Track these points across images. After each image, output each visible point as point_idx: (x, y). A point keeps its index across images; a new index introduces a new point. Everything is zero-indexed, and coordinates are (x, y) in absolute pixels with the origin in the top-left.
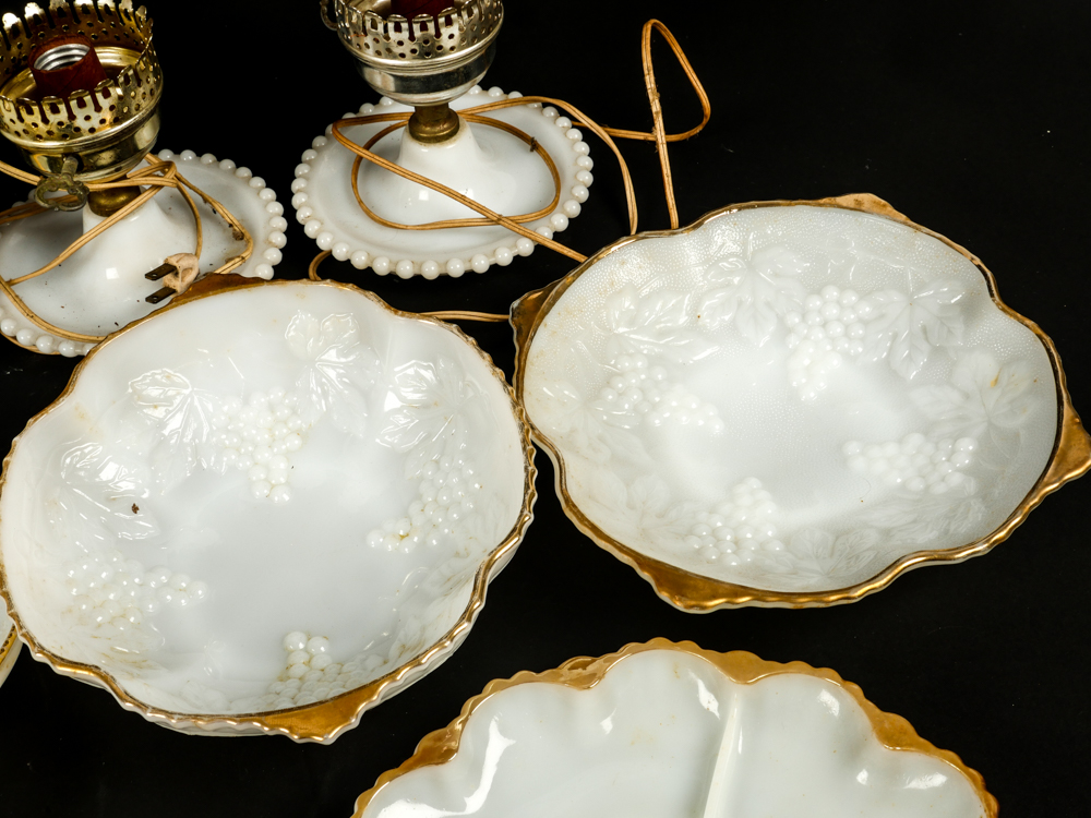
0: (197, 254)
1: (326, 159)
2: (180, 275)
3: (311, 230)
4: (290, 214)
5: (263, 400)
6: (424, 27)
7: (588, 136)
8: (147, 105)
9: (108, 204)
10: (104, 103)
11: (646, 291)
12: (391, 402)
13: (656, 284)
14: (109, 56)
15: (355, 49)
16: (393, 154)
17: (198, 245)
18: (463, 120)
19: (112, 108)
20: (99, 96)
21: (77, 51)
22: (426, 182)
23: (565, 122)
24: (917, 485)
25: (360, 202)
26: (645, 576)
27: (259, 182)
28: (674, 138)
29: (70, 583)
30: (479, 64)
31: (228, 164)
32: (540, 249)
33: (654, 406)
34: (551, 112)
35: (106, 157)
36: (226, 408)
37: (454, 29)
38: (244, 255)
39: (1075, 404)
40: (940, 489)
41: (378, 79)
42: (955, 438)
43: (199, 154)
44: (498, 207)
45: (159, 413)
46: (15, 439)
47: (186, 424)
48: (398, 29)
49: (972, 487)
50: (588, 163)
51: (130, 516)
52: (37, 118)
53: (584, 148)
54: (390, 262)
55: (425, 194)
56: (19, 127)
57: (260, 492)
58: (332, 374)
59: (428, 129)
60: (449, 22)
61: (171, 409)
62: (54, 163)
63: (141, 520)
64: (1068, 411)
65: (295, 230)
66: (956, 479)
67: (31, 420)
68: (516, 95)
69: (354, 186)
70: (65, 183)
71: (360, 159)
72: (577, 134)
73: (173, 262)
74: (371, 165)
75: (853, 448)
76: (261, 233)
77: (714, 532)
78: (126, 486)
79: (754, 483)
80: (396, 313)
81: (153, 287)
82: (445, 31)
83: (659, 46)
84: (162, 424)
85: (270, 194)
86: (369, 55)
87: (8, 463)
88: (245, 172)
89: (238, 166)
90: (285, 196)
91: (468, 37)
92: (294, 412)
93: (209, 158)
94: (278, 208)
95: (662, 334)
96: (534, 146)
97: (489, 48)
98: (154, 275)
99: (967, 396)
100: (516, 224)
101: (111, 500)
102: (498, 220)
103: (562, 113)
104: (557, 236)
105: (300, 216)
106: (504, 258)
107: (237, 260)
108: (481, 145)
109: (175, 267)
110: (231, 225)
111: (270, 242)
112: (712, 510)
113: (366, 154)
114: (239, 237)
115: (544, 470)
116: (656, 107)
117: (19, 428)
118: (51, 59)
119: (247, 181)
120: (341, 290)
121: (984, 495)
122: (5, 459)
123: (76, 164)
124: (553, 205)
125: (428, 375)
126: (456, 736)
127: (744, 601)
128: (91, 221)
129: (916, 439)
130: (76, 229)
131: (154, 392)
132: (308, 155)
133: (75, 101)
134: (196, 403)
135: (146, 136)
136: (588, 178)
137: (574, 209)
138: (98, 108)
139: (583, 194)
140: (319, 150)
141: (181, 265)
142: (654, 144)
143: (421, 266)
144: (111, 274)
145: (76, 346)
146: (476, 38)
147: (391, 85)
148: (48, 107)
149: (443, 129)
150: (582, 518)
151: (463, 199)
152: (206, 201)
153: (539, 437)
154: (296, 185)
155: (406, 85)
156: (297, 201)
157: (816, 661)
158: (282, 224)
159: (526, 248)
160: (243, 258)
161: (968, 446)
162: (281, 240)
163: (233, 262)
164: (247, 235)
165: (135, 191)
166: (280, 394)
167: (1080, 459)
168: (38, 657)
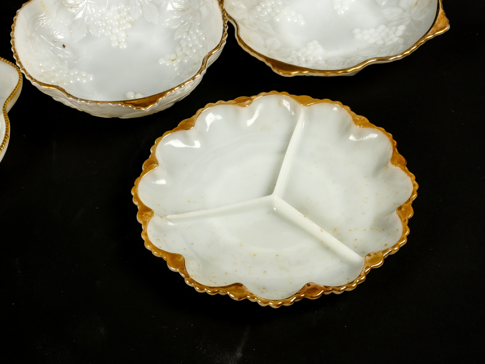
5: (116, 8)
12: (170, 7)
24: (380, 42)
26: (269, 64)
33: (277, 14)
36: (100, 11)
39: (444, 9)
40: (390, 43)
42: (397, 26)
45: (73, 11)
46: (18, 11)
47: (84, 15)
49: (402, 41)
51: (61, 49)
57: (114, 45)
61: (78, 9)
63: (67, 51)
64: (441, 11)
66: (396, 39)
67: (24, 4)
75: (357, 31)
77: (298, 58)
78: (60, 37)
79: (316, 42)
84: (74, 15)
87: (16, 19)
92: (129, 13)
99: (404, 11)
101: (55, 41)
112: (298, 50)
115: (231, 29)
117: (20, 7)
121: (405, 44)
122: (14, 18)
126: (193, 121)
127: (306, 73)
129: (383, 27)
131: (71, 1)
134: (88, 8)
150: (245, 45)
153: (231, 18)
157: (334, 98)
161: (402, 28)
166: (123, 6)
167: (443, 26)
168: (34, 83)
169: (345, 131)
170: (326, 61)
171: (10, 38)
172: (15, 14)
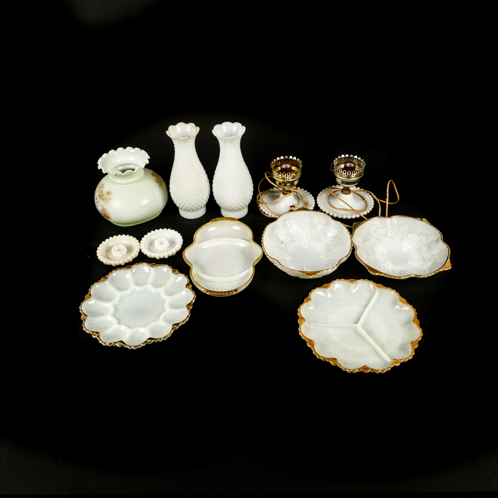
0: (298, 205)
1: (324, 194)
2: (295, 208)
3: (319, 205)
4: (316, 202)
5: (306, 231)
6: (349, 173)
7: (374, 199)
8: (299, 177)
9: (286, 193)
11: (378, 227)
12: (329, 235)
13: (380, 226)
14: (293, 168)
15: (336, 175)
16: (337, 195)
17: (299, 203)
18: (352, 192)
19: (293, 176)
21: (288, 166)
22: (342, 201)
23: (370, 196)
24: (419, 268)
25: (329, 202)
26: (367, 268)
27: (311, 195)
28: (390, 203)
29: (271, 250)
30: (357, 182)
31: (306, 191)
32: (361, 217)
33: (375, 246)
34: (368, 194)
35: (289, 185)
36: (300, 231)
37: (354, 175)
39: (450, 259)
40: (423, 269)
41: (338, 181)
42: (428, 262)
43: (301, 188)
44: (354, 208)
45: (289, 229)
47: (293, 231)
48: (344, 172)
49: (428, 269)
50: (373, 204)
51: (281, 243)
52: (281, 176)
53: (373, 201)
55: (342, 203)
56: (277, 176)
57: (303, 246)
58: (319, 229)
59: (345, 192)
60: (354, 173)
62: (280, 184)
63: (283, 245)
64: (449, 260)
65: (316, 205)
66: (426, 268)
67: (270, 223)
68: (362, 189)
69: (329, 199)
71: (331, 194)
72: (372, 199)
73: (294, 205)
74: (333, 196)
75: (409, 260)
76: (310, 204)
77: (380, 267)
78: (281, 239)
79: (390, 262)
81: (290, 209)
82: (353, 175)
83: (391, 185)
84: (289, 231)
85: (313, 198)
86: (338, 176)
88: (309, 193)
90: (315, 199)
91: (356, 176)
92: (311, 234)
93: (303, 189)
95: (380, 235)
96: (364, 199)
97: (359, 179)
98: (291, 207)
99: (432, 256)
100: (357, 212)
101: (279, 240)
102: (354, 210)
103: (370, 194)
104: (364, 215)
105: (318, 203)
106: (354, 217)
108: (354, 197)
110: (305, 202)
111: (312, 205)
112: (381, 264)
113: (333, 194)
114: (306, 204)
115: (353, 249)
116: (388, 195)
117: (268, 224)
118: (284, 166)
119: (309, 195)
120: (324, 215)
121: (430, 271)
123: (283, 185)
124: (365, 210)
125: (336, 232)
126: (329, 285)
127: (382, 275)
128: (282, 195)
129: (421, 261)
130: (278, 197)
131: (289, 225)
132: (321, 192)
133: (287, 174)
134: (295, 229)
135: (296, 183)
136: (373, 207)
137: (369, 211)
138: (291, 176)
139: (371, 209)
140: (323, 192)
141: (296, 206)
142: (386, 204)
146: (358, 177)
147: (340, 182)
148: (283, 174)
149: (347, 192)
150: (358, 257)
151: (348, 205)
152: (301, 197)
153: (354, 244)
154: (318, 197)
155: (343, 182)
156: (317, 200)
157: (393, 288)
158: (314, 203)
159: (358, 216)
160: (307, 207)
161: (430, 263)
162: (314, 205)
163: (305, 207)
164: (308, 203)
165: (290, 192)
166: (310, 230)
167: (448, 267)
168: (268, 257)
169: (395, 303)
170: (393, 271)
171: (262, 236)
172: (266, 227)
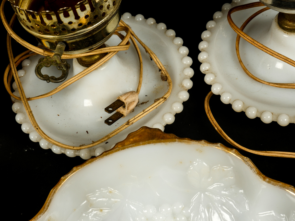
0: (138, 91)
1: (221, 28)
2: (126, 108)
3: (208, 79)
4: (196, 65)
5: (169, 209)
9: (87, 60)
10: (82, 15)
17: (140, 83)
19: (86, 17)
20: (78, 10)
25: (240, 61)
27: (179, 41)
31: (162, 26)
36: (145, 212)
38: (165, 96)
43: (146, 18)
54: (258, 111)
59: (291, 23)
69: (237, 49)
70: (56, 61)
73: (123, 99)
76: (178, 78)
80: (264, 179)
85: (185, 50)
88: (172, 33)
89: (168, 28)
90: (194, 53)
93: (151, 21)
94: (189, 61)
98: (109, 109)
105: (203, 68)
107: (162, 100)
109: (123, 103)
110: (160, 70)
111: (183, 86)
114: (164, 78)
119: (172, 39)
120: (227, 152)
123: (64, 47)
128: (77, 68)
132: (210, 24)
133: (62, 14)
138: (77, 17)
140: (217, 22)
143: (278, 116)
144: (87, 103)
145: (61, 150)
148: (45, 16)
152: (147, 51)
154: (202, 46)
156: (202, 57)
158: (190, 72)
160: (165, 98)
162: (189, 84)
163: (159, 102)
164: (169, 78)
166: (180, 207)
